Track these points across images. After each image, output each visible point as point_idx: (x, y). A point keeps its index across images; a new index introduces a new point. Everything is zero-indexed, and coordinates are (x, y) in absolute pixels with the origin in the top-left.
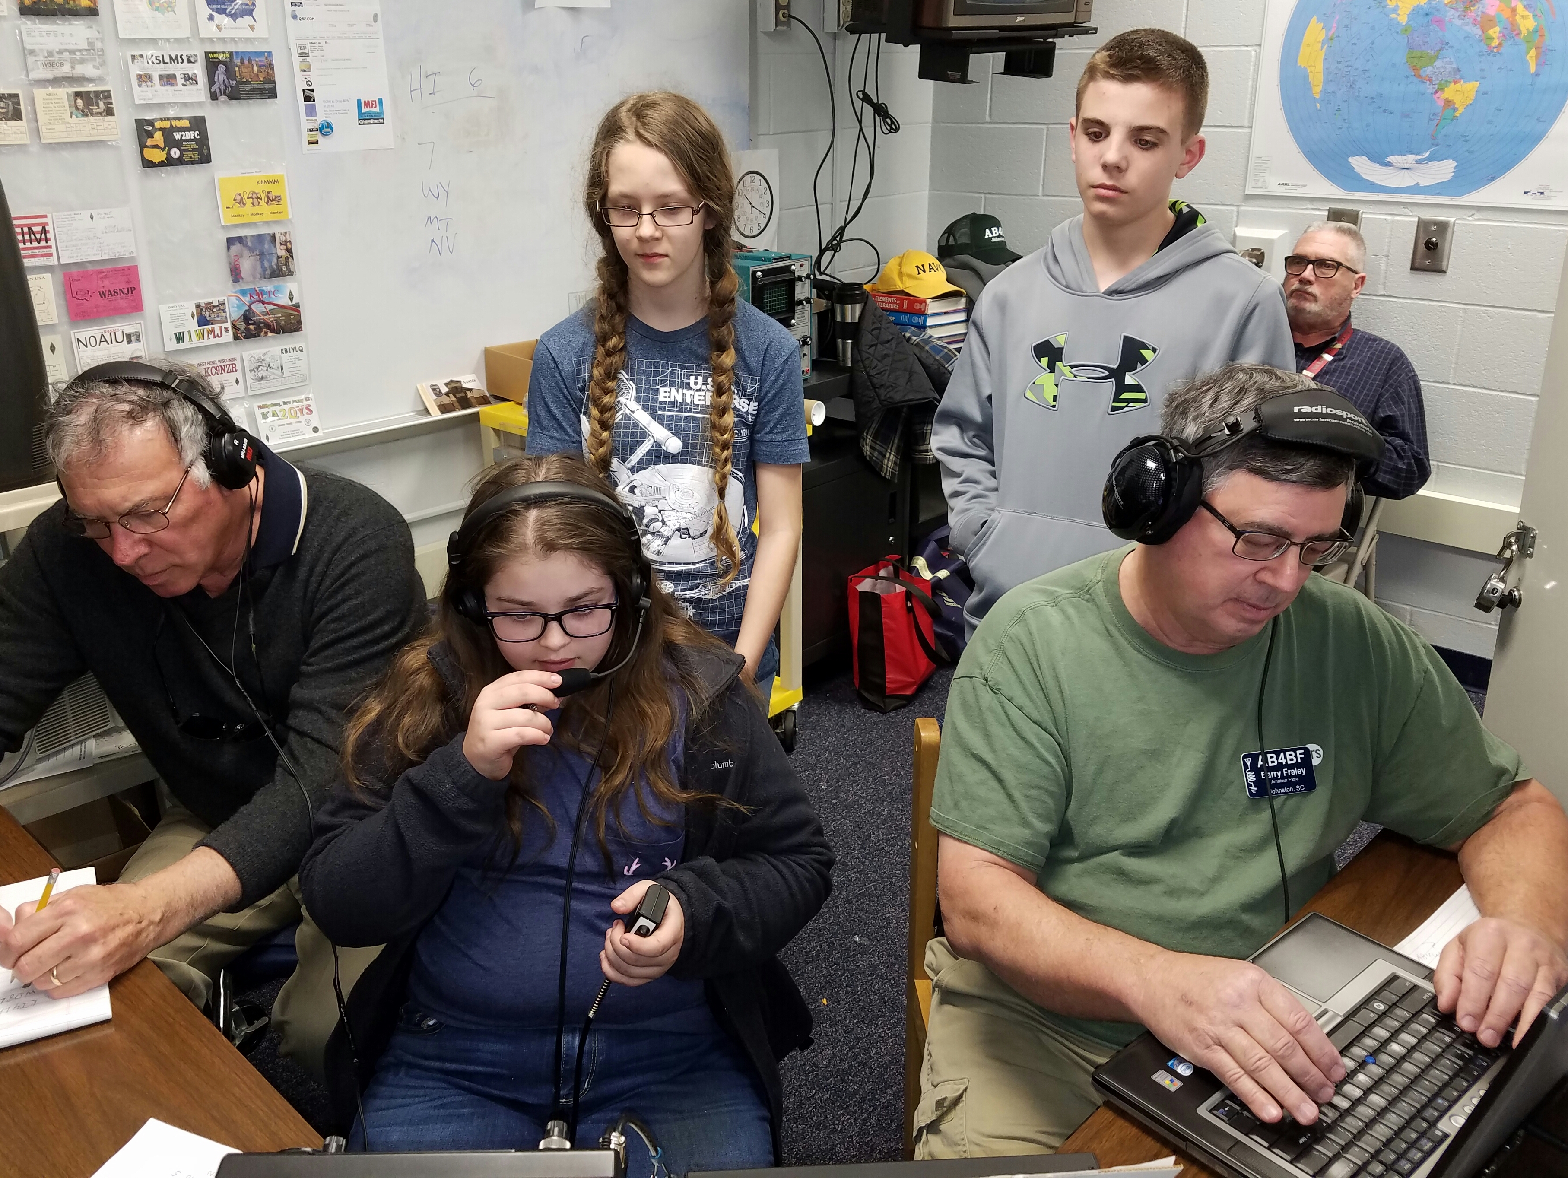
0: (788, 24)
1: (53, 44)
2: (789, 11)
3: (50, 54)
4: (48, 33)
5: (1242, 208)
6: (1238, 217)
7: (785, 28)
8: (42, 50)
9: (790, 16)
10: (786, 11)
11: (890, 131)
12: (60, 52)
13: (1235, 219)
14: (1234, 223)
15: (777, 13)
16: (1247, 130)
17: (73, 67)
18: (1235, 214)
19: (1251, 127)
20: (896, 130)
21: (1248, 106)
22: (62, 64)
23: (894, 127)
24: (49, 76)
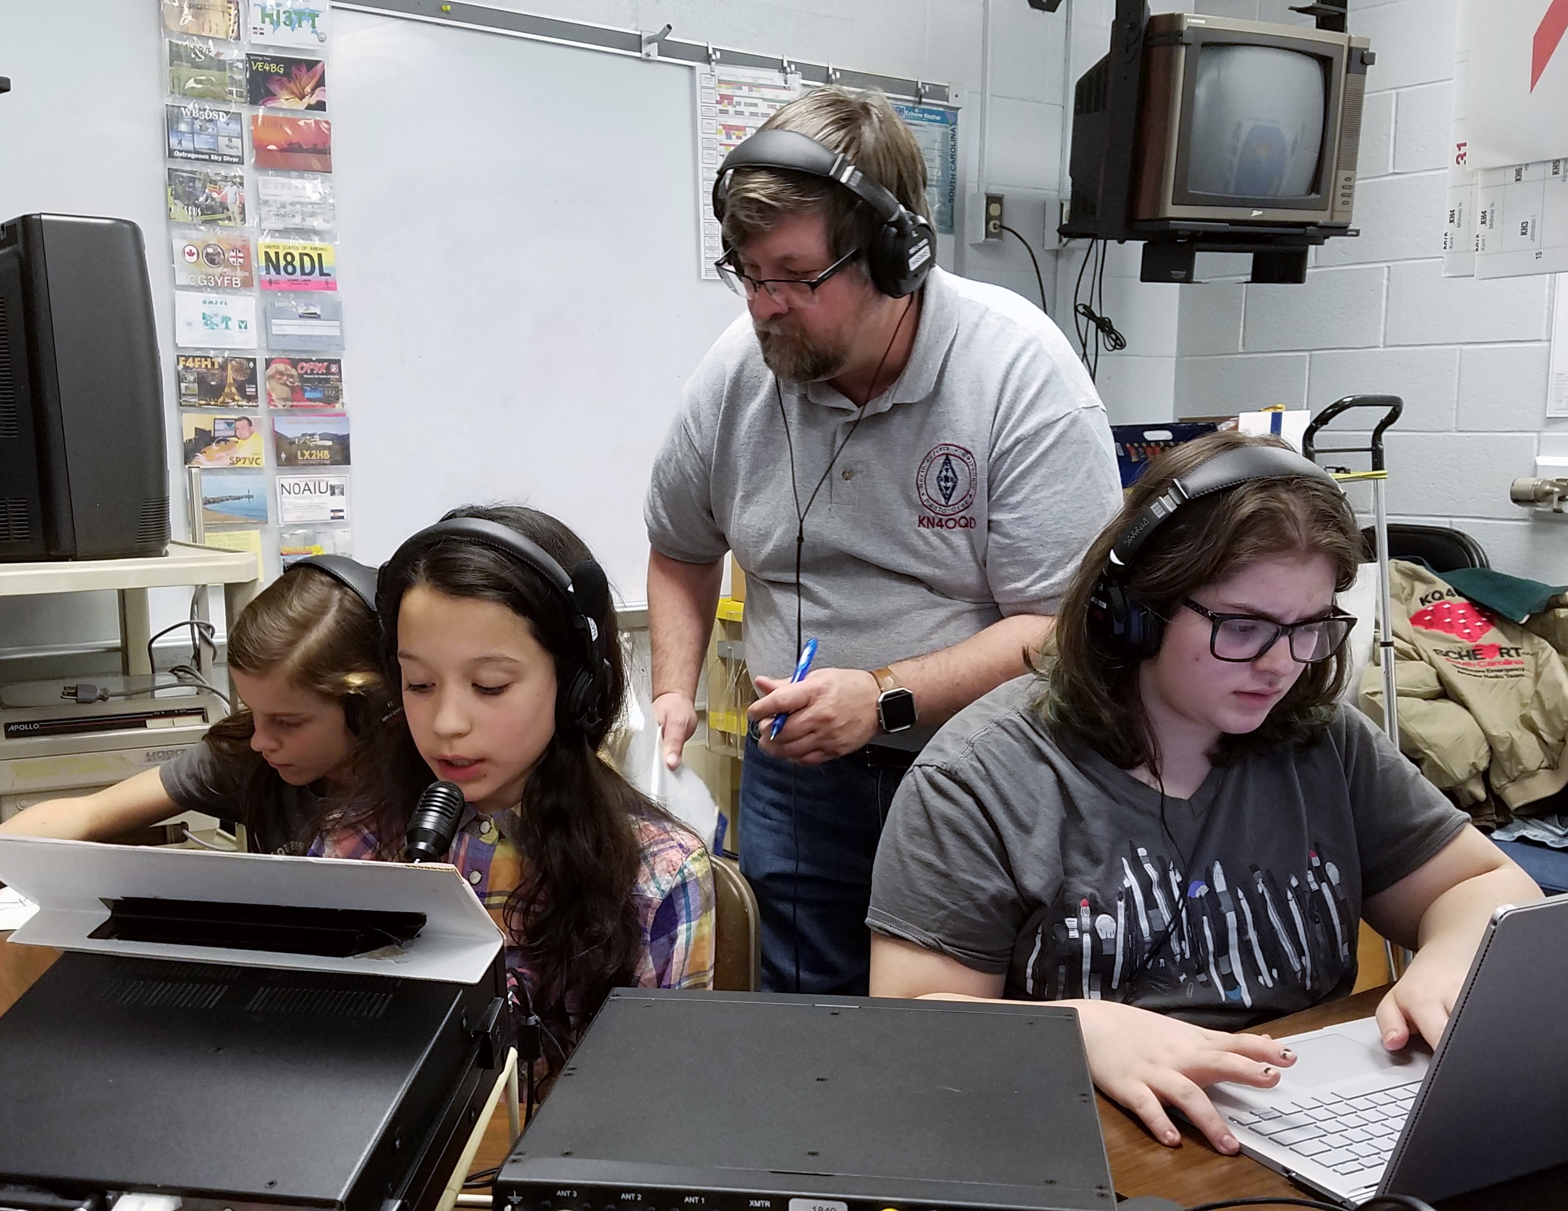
0: (999, 236)
1: (287, 197)
2: (1001, 222)
3: (283, 206)
4: (283, 185)
5: (1544, 434)
6: (1539, 444)
7: (996, 240)
8: (276, 201)
9: (1002, 227)
10: (998, 222)
11: (1115, 348)
12: (291, 204)
13: (1536, 447)
14: (1535, 452)
15: (987, 224)
16: (1546, 344)
17: (303, 219)
18: (1535, 442)
19: (1550, 340)
20: (1122, 346)
21: (1545, 316)
22: (294, 216)
23: (1119, 343)
24: (281, 227)
